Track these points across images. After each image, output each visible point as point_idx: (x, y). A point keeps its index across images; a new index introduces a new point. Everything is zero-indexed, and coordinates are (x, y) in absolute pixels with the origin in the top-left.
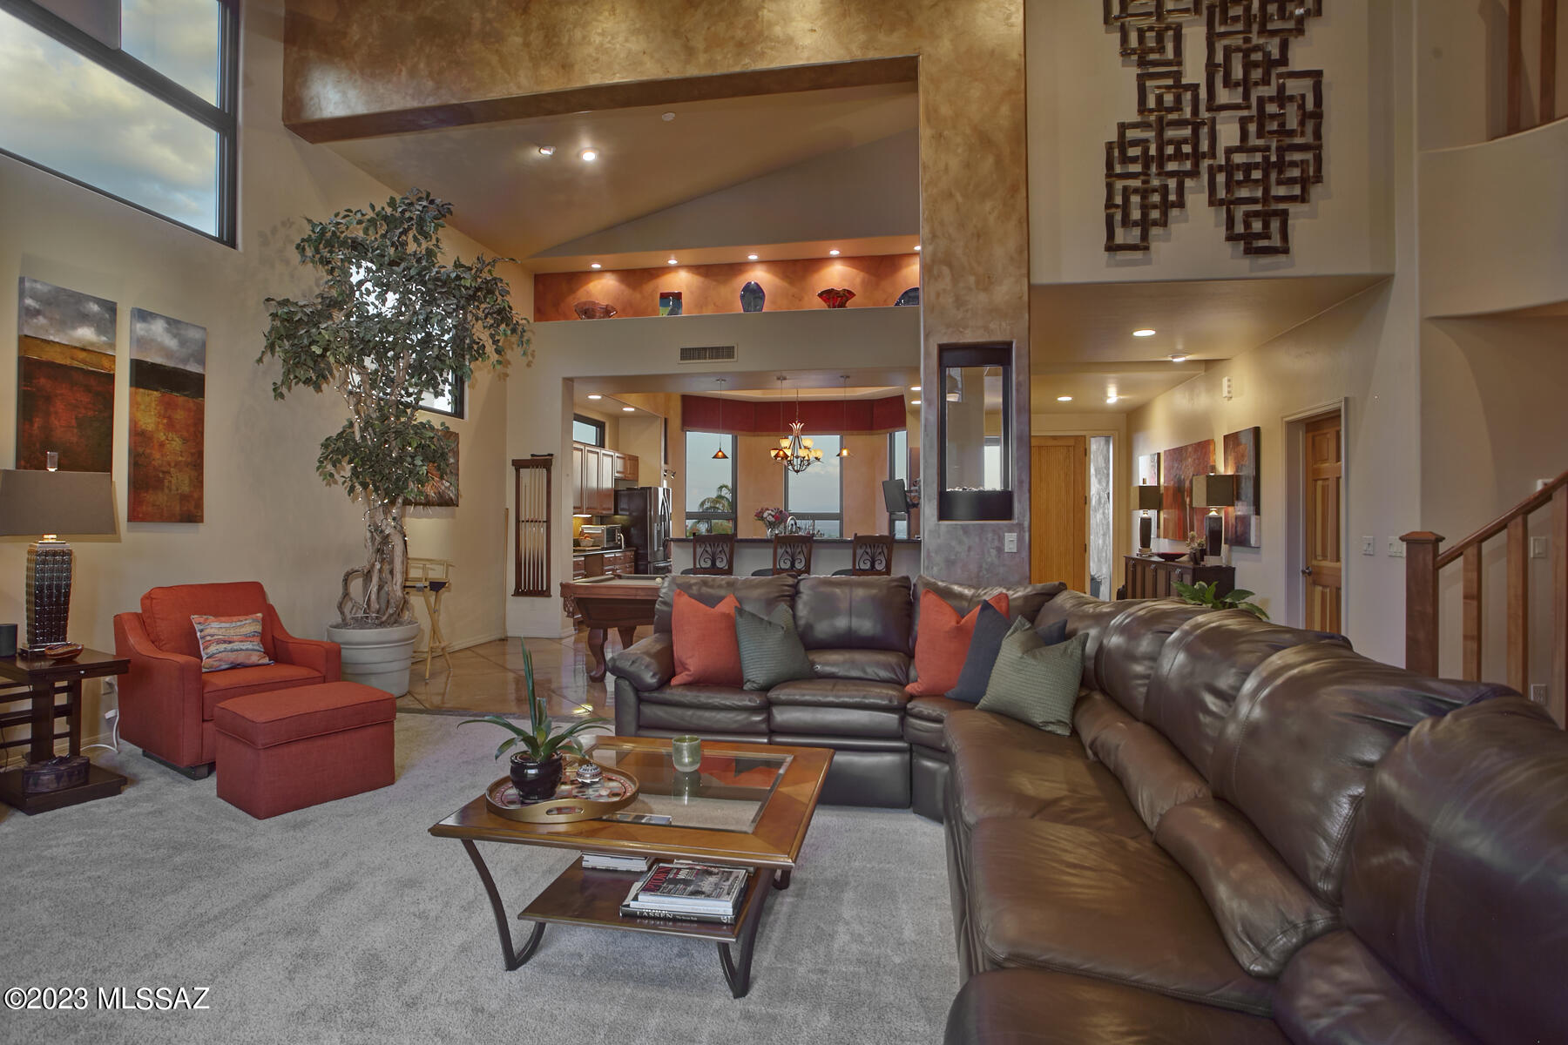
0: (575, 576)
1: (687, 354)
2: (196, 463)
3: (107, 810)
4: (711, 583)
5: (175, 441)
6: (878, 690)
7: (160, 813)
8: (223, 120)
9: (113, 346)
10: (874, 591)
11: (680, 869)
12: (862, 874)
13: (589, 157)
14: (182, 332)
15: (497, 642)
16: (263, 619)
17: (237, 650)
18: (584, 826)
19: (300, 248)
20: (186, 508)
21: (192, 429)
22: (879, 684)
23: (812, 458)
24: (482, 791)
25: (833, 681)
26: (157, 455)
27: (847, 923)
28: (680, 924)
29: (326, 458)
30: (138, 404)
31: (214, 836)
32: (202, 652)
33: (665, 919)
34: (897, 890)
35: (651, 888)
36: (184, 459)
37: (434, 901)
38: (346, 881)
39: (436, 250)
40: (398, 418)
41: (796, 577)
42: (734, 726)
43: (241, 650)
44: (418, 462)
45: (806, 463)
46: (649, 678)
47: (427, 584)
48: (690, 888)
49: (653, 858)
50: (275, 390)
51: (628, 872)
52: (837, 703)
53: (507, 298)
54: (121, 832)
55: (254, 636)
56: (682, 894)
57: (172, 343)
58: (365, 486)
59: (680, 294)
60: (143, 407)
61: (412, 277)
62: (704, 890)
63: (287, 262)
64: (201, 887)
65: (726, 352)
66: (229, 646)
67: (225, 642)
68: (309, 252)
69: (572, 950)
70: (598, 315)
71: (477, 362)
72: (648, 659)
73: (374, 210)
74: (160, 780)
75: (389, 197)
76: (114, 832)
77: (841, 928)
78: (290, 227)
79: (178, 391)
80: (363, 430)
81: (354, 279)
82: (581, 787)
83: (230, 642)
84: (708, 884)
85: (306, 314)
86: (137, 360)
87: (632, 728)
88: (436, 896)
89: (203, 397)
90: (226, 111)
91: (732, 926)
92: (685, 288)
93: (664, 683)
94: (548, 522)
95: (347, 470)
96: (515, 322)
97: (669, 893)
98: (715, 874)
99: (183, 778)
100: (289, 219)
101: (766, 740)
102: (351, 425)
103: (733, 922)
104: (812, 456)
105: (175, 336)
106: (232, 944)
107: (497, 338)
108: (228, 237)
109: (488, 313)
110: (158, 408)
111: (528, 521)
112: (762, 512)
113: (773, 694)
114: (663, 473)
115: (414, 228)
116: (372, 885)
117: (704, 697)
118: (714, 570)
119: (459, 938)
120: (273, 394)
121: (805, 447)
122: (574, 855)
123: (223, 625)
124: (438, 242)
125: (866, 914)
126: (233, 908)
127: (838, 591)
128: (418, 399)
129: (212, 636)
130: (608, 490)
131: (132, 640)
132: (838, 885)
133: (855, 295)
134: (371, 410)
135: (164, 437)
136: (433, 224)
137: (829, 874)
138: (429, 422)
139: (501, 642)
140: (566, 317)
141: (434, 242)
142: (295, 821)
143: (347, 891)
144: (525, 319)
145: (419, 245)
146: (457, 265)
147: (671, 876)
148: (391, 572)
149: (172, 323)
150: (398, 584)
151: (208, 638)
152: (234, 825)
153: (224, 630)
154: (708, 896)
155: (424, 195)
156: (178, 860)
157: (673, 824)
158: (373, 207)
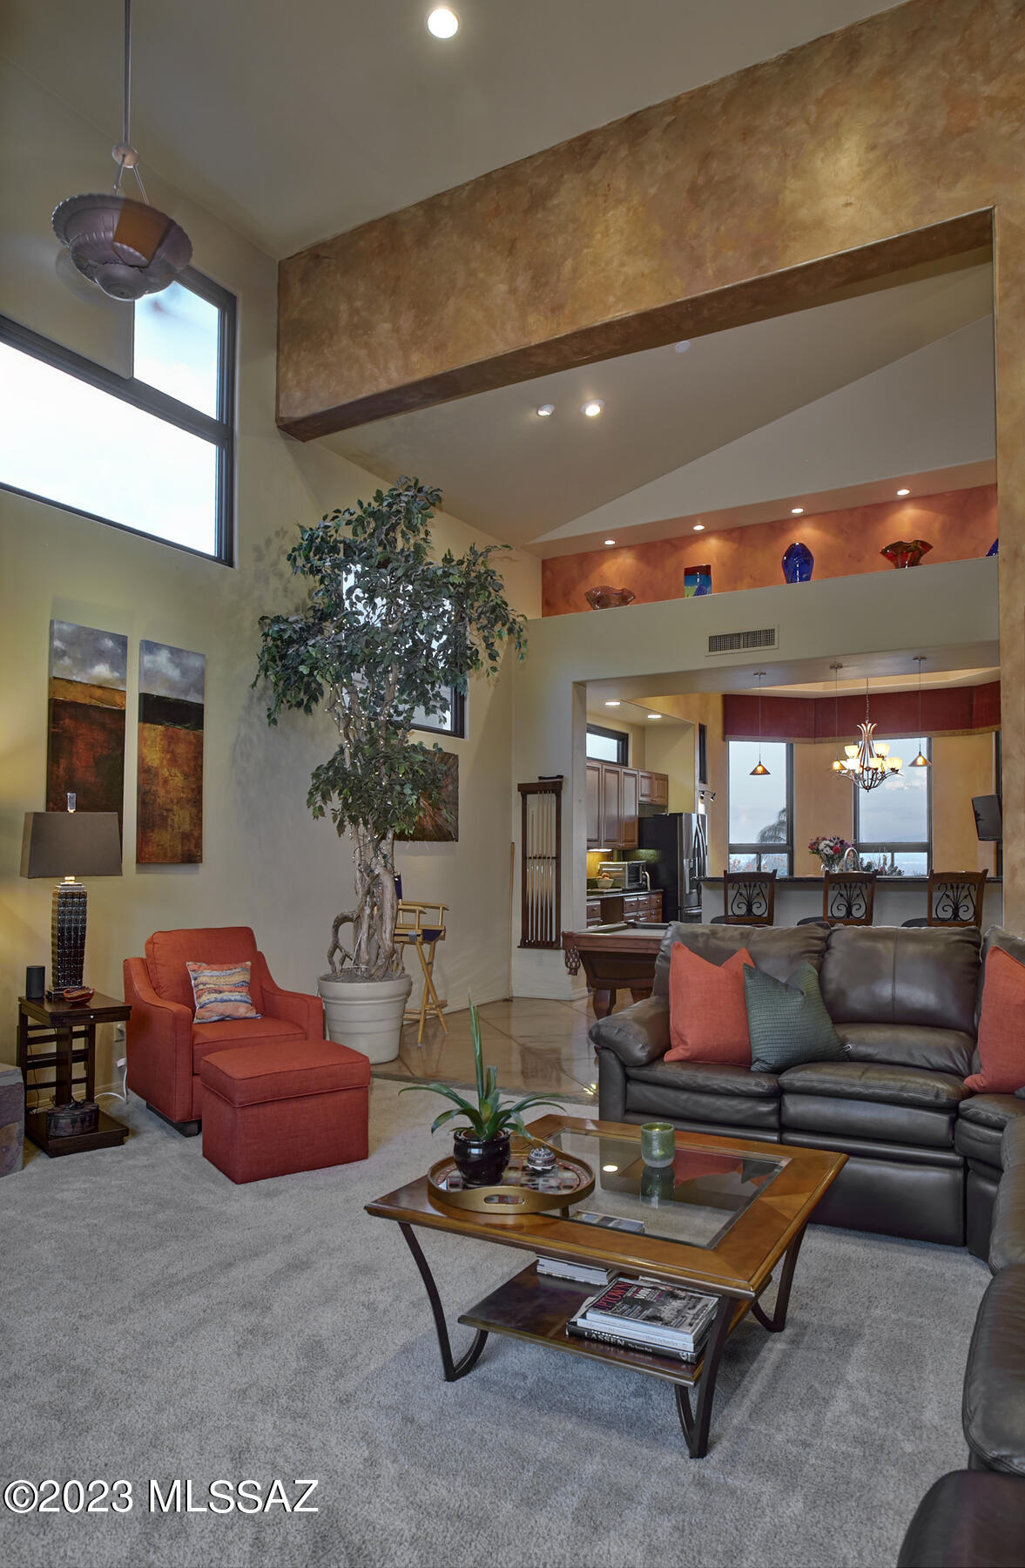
0: (589, 924)
1: (718, 643)
2: (197, 801)
3: (110, 1160)
4: (720, 934)
5: (177, 776)
6: (921, 1081)
7: (153, 1167)
8: (220, 432)
9: (123, 681)
10: (929, 947)
11: (641, 1287)
12: (882, 1326)
13: (593, 410)
14: (184, 661)
15: (502, 1003)
16: (252, 968)
17: (226, 1001)
18: (524, 1220)
19: (291, 558)
20: (186, 848)
21: (192, 764)
22: (928, 1073)
23: (887, 770)
24: (424, 1171)
25: (866, 1065)
26: (162, 792)
27: (850, 1388)
28: (632, 1354)
29: (317, 789)
30: (146, 740)
31: (194, 1197)
32: (196, 1002)
33: (615, 1345)
34: (926, 1353)
35: (604, 1306)
36: (185, 796)
37: (385, 1293)
38: (305, 1259)
39: (425, 545)
40: (386, 740)
41: (828, 928)
42: (737, 1117)
43: (231, 1001)
44: (408, 791)
45: (879, 777)
46: (639, 1052)
47: (420, 932)
48: (647, 1313)
49: (615, 1272)
50: (269, 716)
51: (587, 1284)
52: (866, 1095)
53: (501, 593)
54: (118, 1182)
55: (243, 985)
56: (636, 1318)
57: (174, 673)
58: (354, 820)
59: (708, 567)
60: (149, 743)
61: (399, 578)
62: (662, 1316)
63: (281, 575)
64: (176, 1247)
65: (764, 638)
66: (219, 996)
67: (216, 991)
68: (300, 562)
69: (516, 1368)
70: (613, 602)
71: (471, 670)
72: (637, 1027)
73: (362, 507)
74: (158, 1134)
75: (375, 490)
76: (113, 1183)
77: (841, 1393)
78: (284, 536)
79: (180, 724)
80: (354, 756)
81: (346, 586)
82: (532, 1175)
83: (221, 992)
84: (669, 1309)
85: (295, 632)
86: (144, 694)
87: (619, 1111)
88: (388, 1288)
89: (202, 729)
90: (225, 422)
91: (693, 1364)
92: (715, 560)
93: (656, 1057)
94: (558, 858)
95: (336, 802)
96: (511, 620)
97: (622, 1315)
98: (681, 1299)
99: (177, 1133)
100: (282, 529)
101: (776, 1138)
102: (342, 751)
103: (694, 1361)
104: (887, 766)
105: (177, 666)
106: (194, 1309)
107: (491, 640)
108: (226, 555)
109: (482, 613)
110: (162, 742)
111: (535, 858)
112: (817, 843)
113: (787, 1078)
114: (698, 795)
115: (402, 522)
116: (327, 1267)
117: (702, 1077)
118: (750, 918)
119: (403, 1337)
120: (267, 720)
121: (878, 756)
122: (528, 1257)
123: (215, 973)
124: (427, 535)
125: (877, 1379)
126: (200, 1273)
127: (880, 946)
128: (410, 717)
129: (204, 984)
130: (631, 818)
131: (136, 987)
132: (847, 1336)
133: (931, 547)
134: (361, 732)
135: (168, 773)
136: (420, 516)
137: (839, 1321)
138: (421, 743)
139: (505, 1003)
140: (578, 609)
141: (422, 535)
142: (268, 1189)
143: (303, 1270)
144: (522, 616)
145: (408, 540)
146: (448, 560)
147: (629, 1294)
148: (381, 916)
149: (175, 652)
150: (388, 931)
151: (201, 987)
152: (213, 1187)
153: (215, 978)
154: (666, 1324)
155: (412, 484)
156: (161, 1217)
157: (647, 1232)
158: (360, 503)
